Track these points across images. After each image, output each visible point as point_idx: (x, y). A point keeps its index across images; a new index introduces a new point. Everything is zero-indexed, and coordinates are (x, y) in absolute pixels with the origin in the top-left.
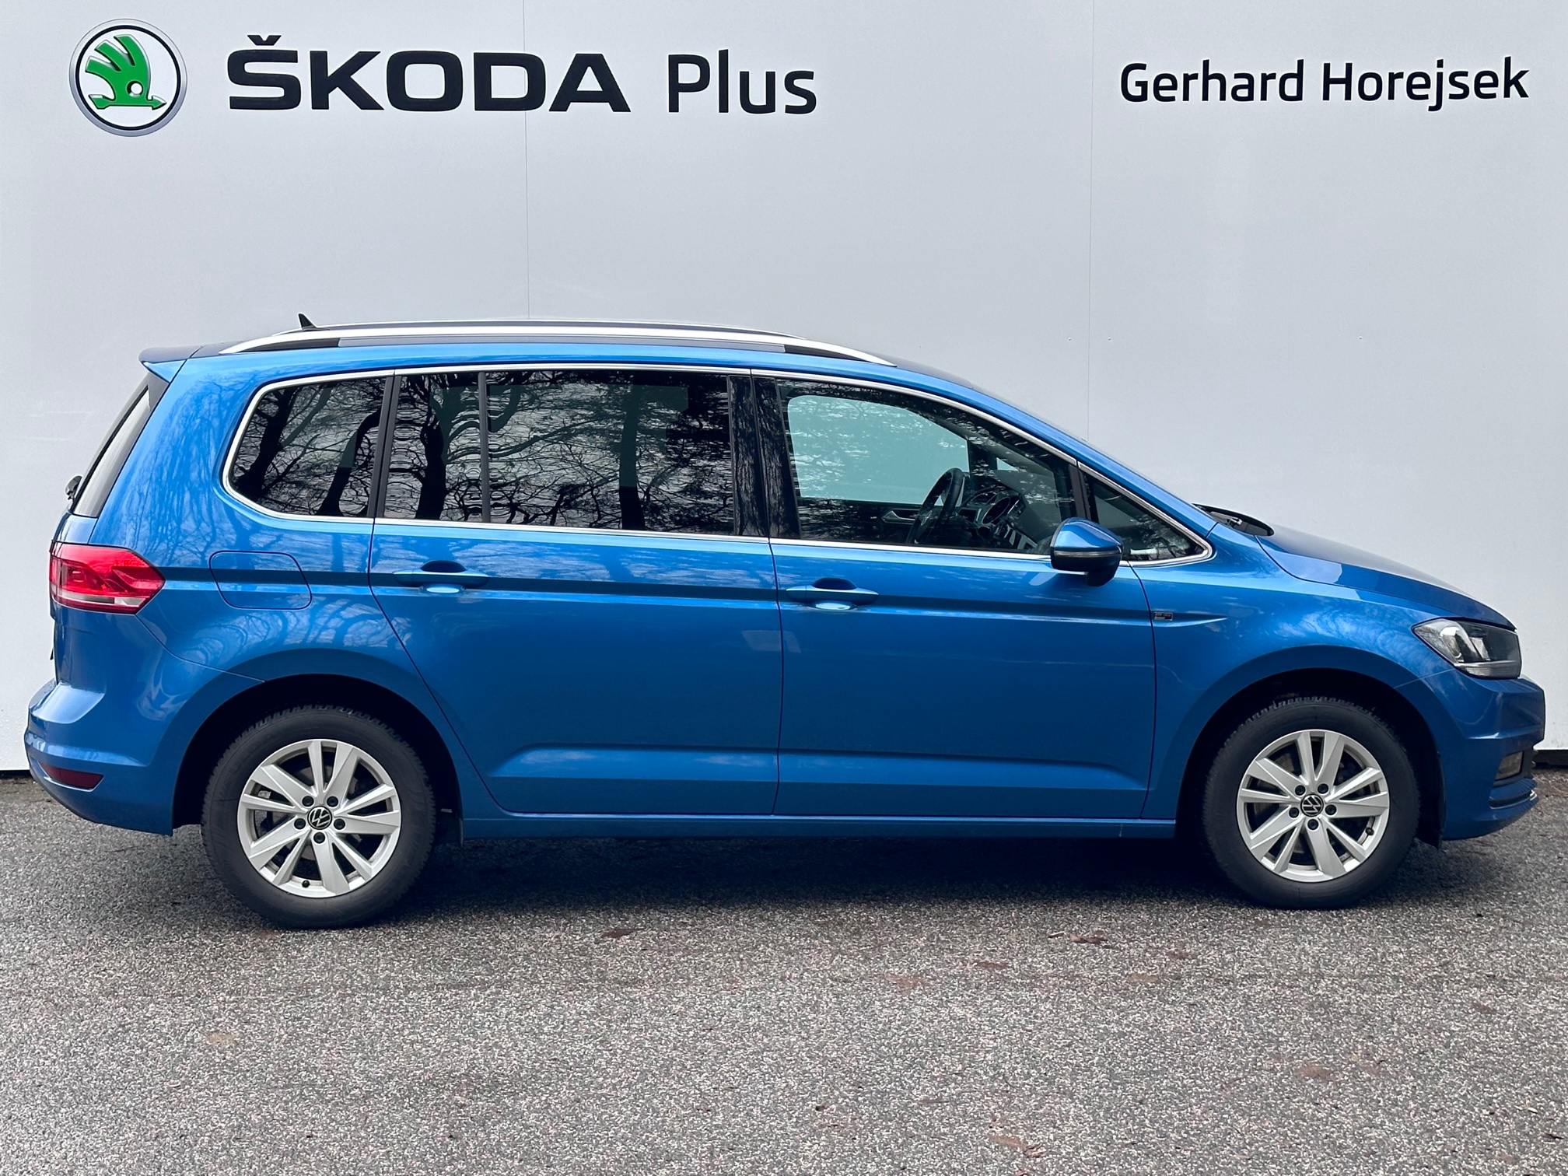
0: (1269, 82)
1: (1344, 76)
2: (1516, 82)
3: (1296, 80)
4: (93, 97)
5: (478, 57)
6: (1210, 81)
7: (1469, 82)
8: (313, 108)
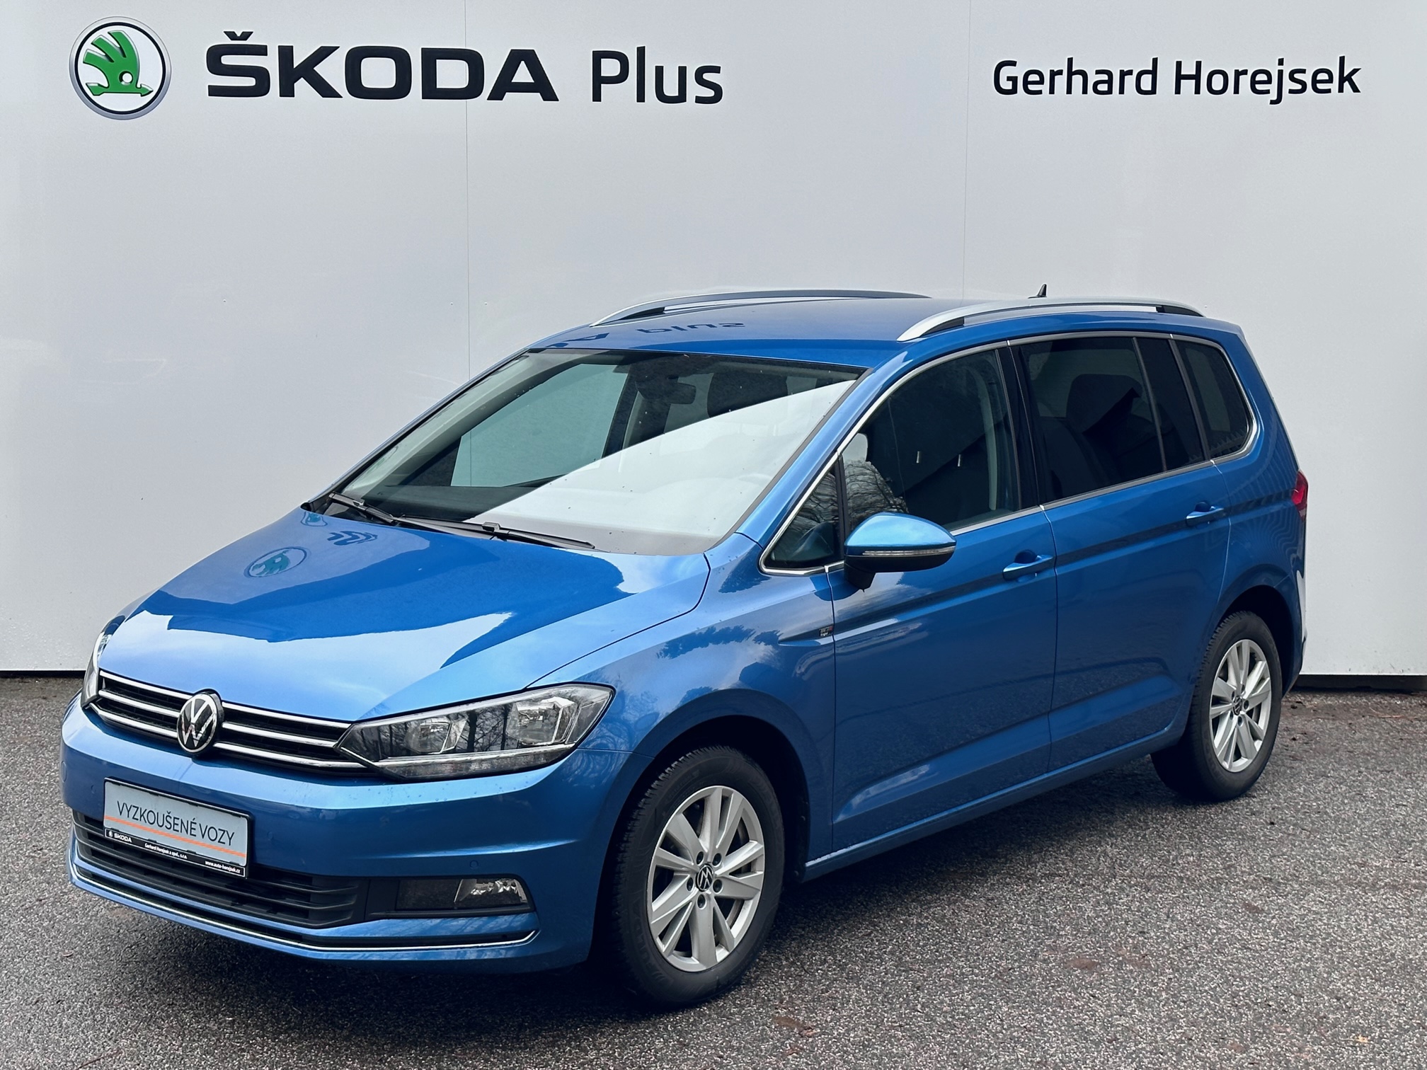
0: (1127, 78)
1: (1194, 73)
2: (1349, 78)
3: (1150, 76)
4: (89, 85)
5: (425, 52)
6: (1073, 77)
7: (1307, 78)
8: (281, 96)
